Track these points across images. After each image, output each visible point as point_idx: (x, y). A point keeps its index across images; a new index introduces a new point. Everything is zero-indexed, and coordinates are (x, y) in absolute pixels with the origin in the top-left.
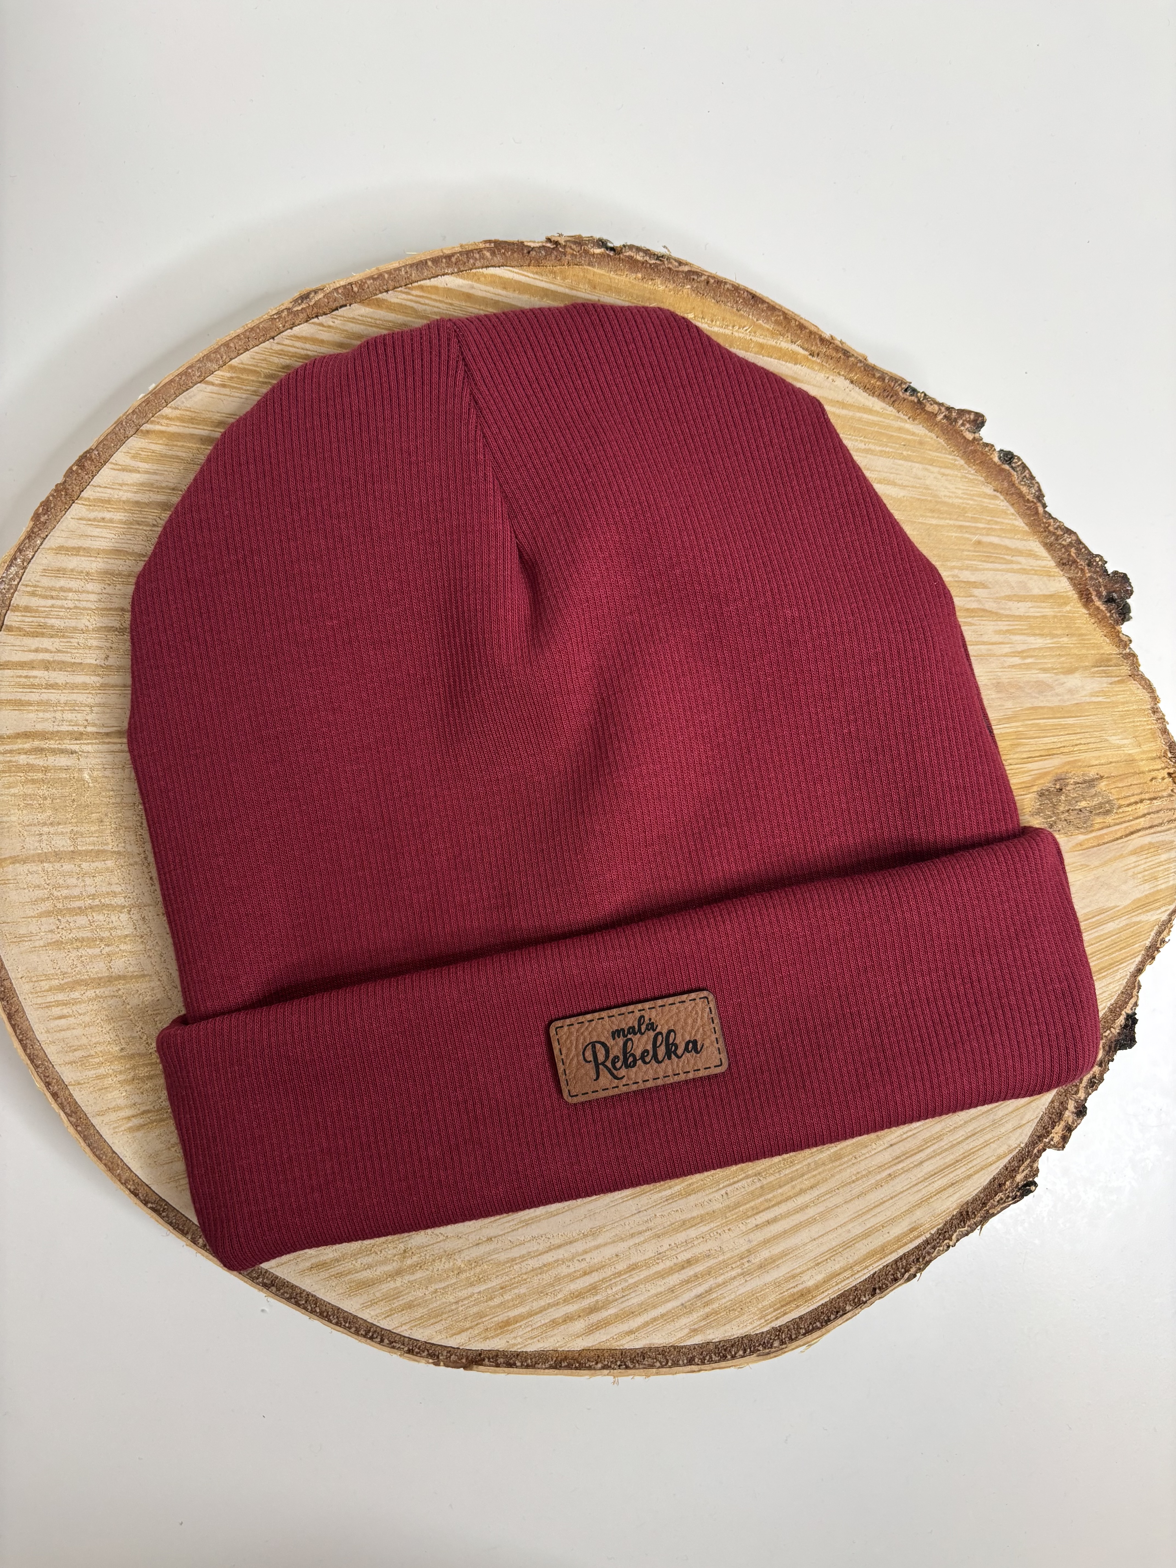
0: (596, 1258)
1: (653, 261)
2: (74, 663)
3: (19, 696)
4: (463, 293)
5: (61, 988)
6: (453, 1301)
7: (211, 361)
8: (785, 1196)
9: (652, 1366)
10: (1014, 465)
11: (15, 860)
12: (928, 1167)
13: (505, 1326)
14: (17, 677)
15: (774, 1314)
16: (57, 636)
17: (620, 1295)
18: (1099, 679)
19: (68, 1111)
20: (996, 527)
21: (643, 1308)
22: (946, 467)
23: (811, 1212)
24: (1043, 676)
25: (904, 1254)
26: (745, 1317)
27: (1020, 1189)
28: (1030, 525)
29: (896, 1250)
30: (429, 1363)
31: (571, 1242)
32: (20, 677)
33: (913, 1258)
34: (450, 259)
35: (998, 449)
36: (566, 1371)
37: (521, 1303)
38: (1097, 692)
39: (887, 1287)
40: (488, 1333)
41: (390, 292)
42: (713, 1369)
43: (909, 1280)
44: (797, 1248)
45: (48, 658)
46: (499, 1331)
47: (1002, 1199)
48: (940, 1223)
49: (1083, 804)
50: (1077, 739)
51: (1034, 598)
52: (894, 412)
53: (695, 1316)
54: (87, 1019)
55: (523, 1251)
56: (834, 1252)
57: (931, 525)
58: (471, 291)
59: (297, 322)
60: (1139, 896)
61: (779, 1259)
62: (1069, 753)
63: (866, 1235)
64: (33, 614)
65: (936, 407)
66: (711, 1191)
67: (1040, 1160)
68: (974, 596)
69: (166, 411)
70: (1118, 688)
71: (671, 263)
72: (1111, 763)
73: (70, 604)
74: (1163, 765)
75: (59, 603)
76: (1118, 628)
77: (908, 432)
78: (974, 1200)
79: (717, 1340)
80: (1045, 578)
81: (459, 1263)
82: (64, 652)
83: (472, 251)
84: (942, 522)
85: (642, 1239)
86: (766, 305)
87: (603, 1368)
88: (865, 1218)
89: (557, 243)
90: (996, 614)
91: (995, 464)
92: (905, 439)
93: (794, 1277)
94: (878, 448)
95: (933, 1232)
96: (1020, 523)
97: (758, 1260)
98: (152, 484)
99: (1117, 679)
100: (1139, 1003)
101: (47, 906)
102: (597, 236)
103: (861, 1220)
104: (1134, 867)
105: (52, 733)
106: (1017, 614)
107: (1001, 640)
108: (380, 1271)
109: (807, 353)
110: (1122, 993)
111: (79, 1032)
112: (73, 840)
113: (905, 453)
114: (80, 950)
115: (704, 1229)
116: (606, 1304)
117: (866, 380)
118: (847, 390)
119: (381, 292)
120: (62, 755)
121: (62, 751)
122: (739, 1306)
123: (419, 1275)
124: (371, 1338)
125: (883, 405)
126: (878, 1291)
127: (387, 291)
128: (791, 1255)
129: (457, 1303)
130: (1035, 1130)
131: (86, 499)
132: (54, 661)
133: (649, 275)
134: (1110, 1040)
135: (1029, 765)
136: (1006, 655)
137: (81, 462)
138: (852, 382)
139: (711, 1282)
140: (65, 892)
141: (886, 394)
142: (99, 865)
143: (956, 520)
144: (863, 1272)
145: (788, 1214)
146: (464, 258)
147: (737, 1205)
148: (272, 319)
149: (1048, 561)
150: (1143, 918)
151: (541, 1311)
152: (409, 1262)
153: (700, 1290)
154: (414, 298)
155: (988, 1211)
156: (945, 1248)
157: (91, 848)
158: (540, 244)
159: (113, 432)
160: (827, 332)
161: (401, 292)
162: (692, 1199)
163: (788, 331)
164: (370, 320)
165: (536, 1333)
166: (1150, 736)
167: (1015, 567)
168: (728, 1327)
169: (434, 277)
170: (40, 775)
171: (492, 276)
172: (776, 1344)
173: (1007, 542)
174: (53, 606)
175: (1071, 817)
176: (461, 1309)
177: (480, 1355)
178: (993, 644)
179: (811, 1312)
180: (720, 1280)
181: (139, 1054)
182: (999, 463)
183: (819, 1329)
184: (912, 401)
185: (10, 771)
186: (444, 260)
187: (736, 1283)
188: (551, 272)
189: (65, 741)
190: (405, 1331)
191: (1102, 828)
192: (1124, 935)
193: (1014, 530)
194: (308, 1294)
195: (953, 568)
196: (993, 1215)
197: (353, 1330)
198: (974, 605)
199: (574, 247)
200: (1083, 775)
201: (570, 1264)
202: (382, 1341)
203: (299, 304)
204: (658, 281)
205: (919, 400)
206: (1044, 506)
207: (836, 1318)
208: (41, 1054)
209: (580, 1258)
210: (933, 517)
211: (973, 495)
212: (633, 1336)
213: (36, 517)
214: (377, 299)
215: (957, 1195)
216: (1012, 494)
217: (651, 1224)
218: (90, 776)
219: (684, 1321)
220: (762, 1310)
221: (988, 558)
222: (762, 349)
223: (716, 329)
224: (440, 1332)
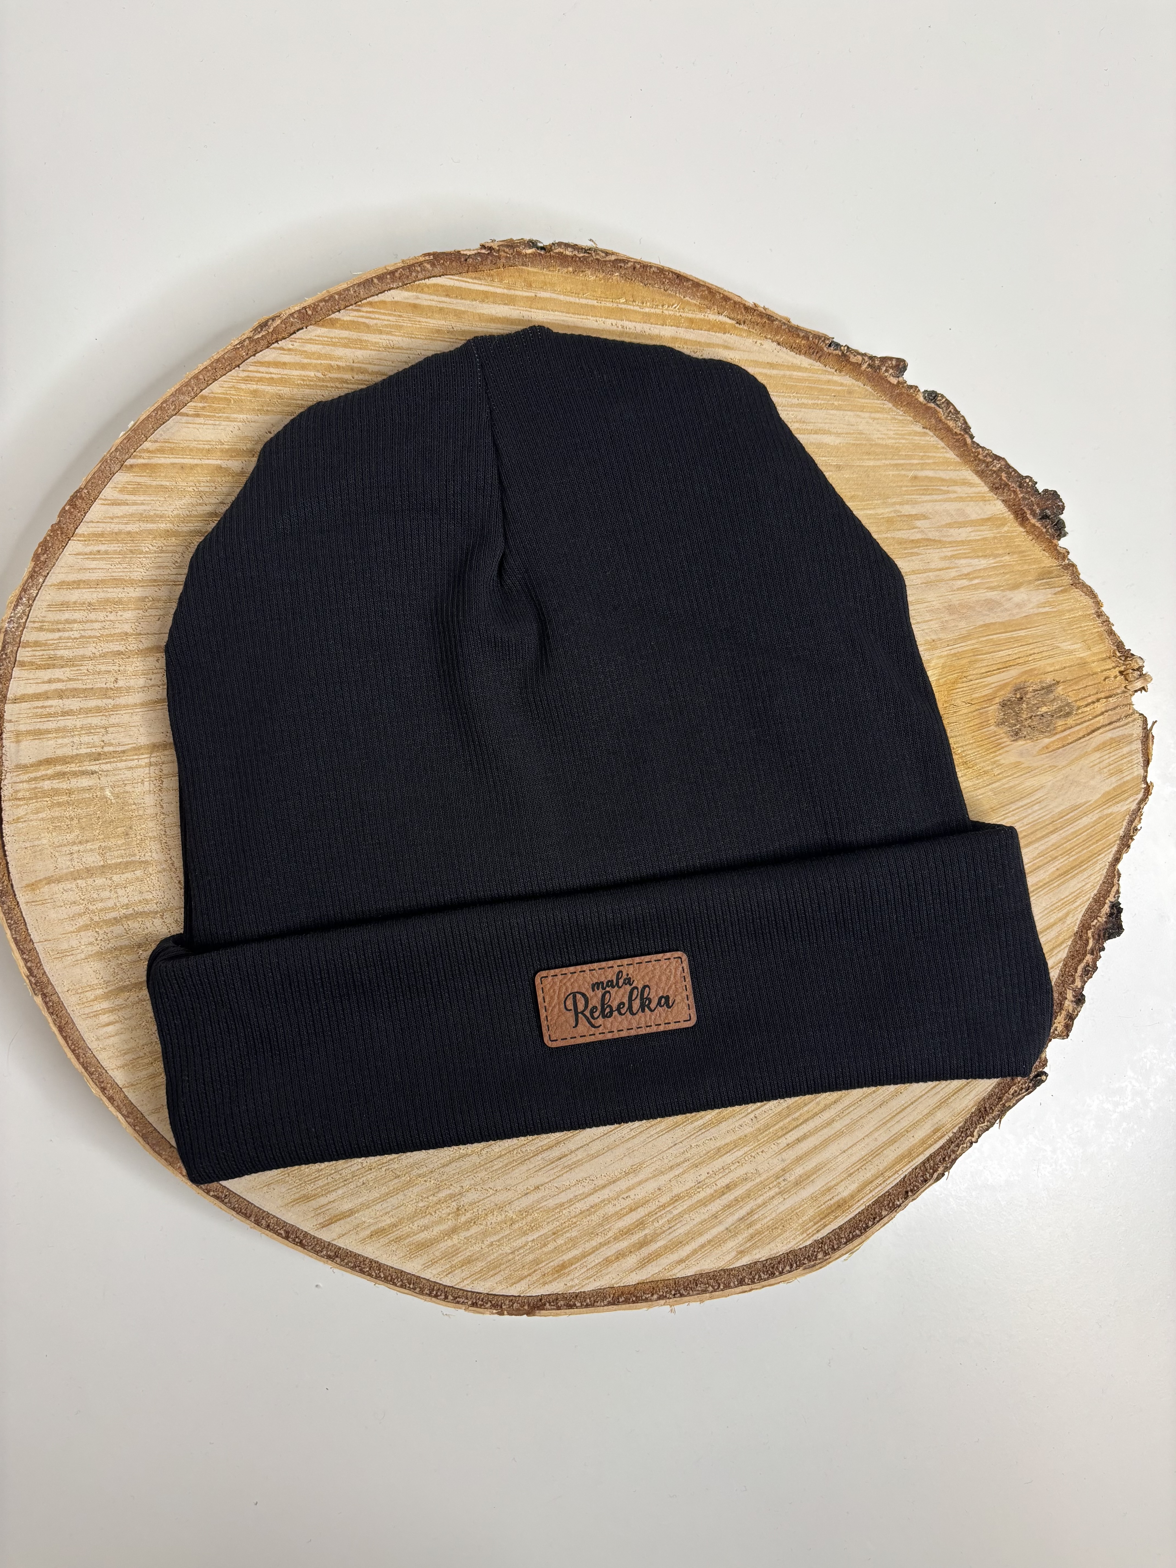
0: (639, 1193)
1: (582, 255)
2: (86, 689)
3: (37, 726)
4: (410, 304)
5: (106, 997)
6: (509, 1251)
7: (183, 394)
8: (811, 1114)
9: (705, 1291)
10: (938, 403)
11: (49, 881)
13: (561, 1269)
14: (34, 708)
15: (815, 1227)
16: (67, 665)
17: (667, 1227)
18: (1044, 591)
19: (125, 1112)
20: (930, 461)
21: (691, 1236)
22: (875, 412)
23: (838, 1126)
24: (991, 594)
25: (931, 1155)
26: (787, 1234)
27: (1031, 1080)
28: (960, 456)
29: (922, 1152)
30: (493, 1314)
31: (614, 1182)
32: (37, 707)
33: (938, 1158)
34: (394, 275)
35: (922, 390)
36: (624, 1306)
37: (574, 1246)
38: (1042, 603)
39: (918, 1189)
40: (546, 1279)
41: (342, 311)
42: (763, 1287)
43: (938, 1179)
44: (829, 1161)
45: (61, 687)
46: (556, 1275)
47: (1016, 1091)
48: (960, 1121)
49: (1044, 709)
50: (1031, 649)
51: (973, 523)
52: (822, 366)
53: (740, 1238)
54: (133, 1023)
55: (570, 1195)
56: (865, 1161)
57: (868, 466)
58: (417, 302)
59: (259, 349)
60: (1107, 789)
61: (813, 1174)
62: (1025, 663)
63: (893, 1141)
64: (43, 648)
65: (860, 358)
66: (741, 1116)
67: (1047, 1050)
68: (917, 528)
69: (147, 445)
70: (1061, 597)
71: (598, 254)
72: (1065, 668)
73: (76, 634)
74: (1114, 664)
75: (66, 634)
76: (1055, 541)
77: (835, 383)
79: (764, 1259)
80: (981, 503)
81: (510, 1214)
82: (75, 680)
83: (413, 265)
84: (878, 463)
85: (681, 1170)
86: (691, 282)
87: (659, 1298)
88: (889, 1125)
89: (490, 248)
90: (940, 541)
91: (921, 403)
92: (834, 391)
93: (829, 1189)
94: (810, 402)
95: (955, 1131)
96: (951, 455)
97: (793, 1177)
98: (141, 514)
99: (1060, 589)
100: (1121, 890)
101: (85, 920)
102: (527, 238)
103: (885, 1128)
104: (1100, 763)
105: (72, 757)
106: (960, 539)
107: (947, 566)
108: (436, 1230)
109: (734, 322)
110: (1104, 882)
111: (127, 1036)
112: (102, 855)
113: (836, 403)
114: (120, 958)
115: (738, 1153)
116: (654, 1237)
117: (791, 340)
118: (775, 351)
119: (334, 313)
120: (84, 776)
121: (84, 773)
122: (780, 1224)
123: (474, 1230)
124: (436, 1296)
125: (811, 361)
126: (910, 1194)
127: (339, 311)
128: (824, 1169)
129: (513, 1253)
131: (80, 536)
132: (66, 690)
133: (580, 267)
134: (1098, 929)
135: (989, 679)
136: (954, 579)
137: (72, 502)
138: (779, 344)
139: (751, 1204)
140: (100, 905)
141: (811, 351)
142: (129, 875)
143: (891, 459)
144: (894, 1177)
145: (816, 1130)
146: (407, 272)
147: (767, 1127)
148: (235, 349)
149: (982, 487)
150: (1114, 809)
151: (593, 1252)
152: (463, 1219)
153: (742, 1212)
154: (364, 314)
155: (1004, 1105)
156: (969, 1145)
157: (119, 861)
158: (476, 252)
159: (99, 470)
160: (750, 300)
161: (352, 310)
163: (713, 304)
164: (326, 339)
165: (591, 1272)
166: (1097, 638)
167: (952, 496)
168: (772, 1245)
169: (381, 293)
170: (65, 798)
171: (435, 285)
172: (820, 1256)
173: (942, 474)
174: (60, 638)
175: (1034, 723)
176: (517, 1258)
177: (541, 1300)
178: (940, 570)
179: (849, 1221)
180: (760, 1201)
182: (925, 402)
183: (859, 1236)
184: (836, 355)
185: (36, 797)
186: (388, 276)
187: (775, 1202)
188: (488, 275)
189: (85, 763)
190: (467, 1286)
191: (1065, 730)
192: (1099, 827)
193: (947, 462)
194: (371, 1261)
195: (894, 504)
196: (1010, 1108)
197: (418, 1290)
198: (919, 536)
199: (507, 250)
200: (1040, 682)
201: (616, 1202)
202: (446, 1298)
203: (259, 333)
204: (589, 272)
205: (843, 353)
206: (972, 437)
207: (874, 1224)
208: (94, 1061)
209: (625, 1196)
210: (870, 459)
211: (904, 434)
212: (684, 1265)
213: (36, 557)
214: (330, 319)
215: (974, 1093)
216: (940, 429)
218: (112, 793)
219: (731, 1244)
220: (803, 1225)
221: (925, 491)
222: (692, 324)
223: (647, 310)
224: (501, 1283)
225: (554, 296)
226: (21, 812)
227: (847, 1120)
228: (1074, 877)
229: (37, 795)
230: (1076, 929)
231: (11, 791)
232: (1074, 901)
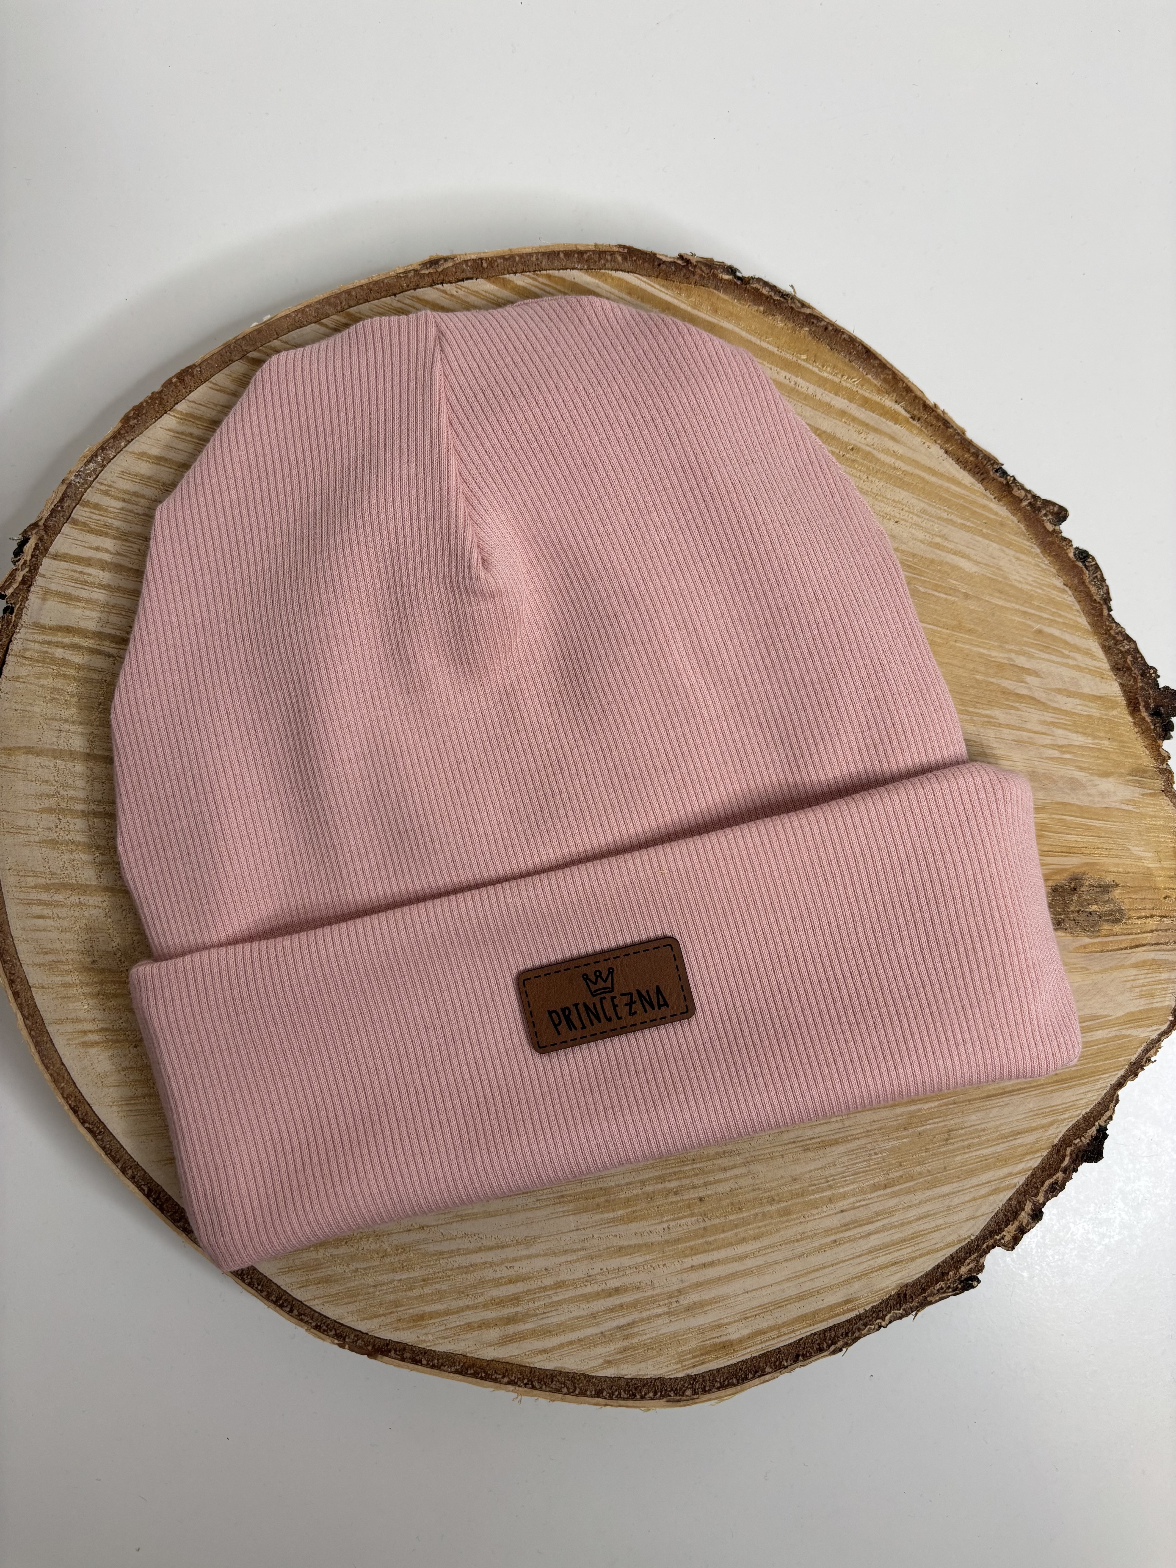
0: (525, 1267)
1: (778, 298)
3: (70, 590)
5: (47, 888)
6: (372, 1283)
7: (330, 305)
8: (725, 1242)
9: (558, 1391)
10: (1087, 564)
11: (29, 750)
12: (874, 1241)
13: (419, 1319)
14: (72, 570)
15: (693, 1361)
17: (541, 1311)
18: (1132, 788)
19: (26, 1012)
20: (1060, 620)
21: (562, 1328)
22: (1022, 552)
23: (749, 1263)
24: (1078, 775)
25: (835, 1326)
26: (661, 1359)
27: (962, 1282)
28: (1093, 625)
29: (827, 1320)
31: (503, 1247)
32: (75, 571)
33: (842, 1331)
34: (582, 255)
35: (1075, 546)
36: (470, 1379)
37: (440, 1299)
38: (1127, 800)
39: (811, 1356)
40: (400, 1324)
41: (518, 275)
42: (620, 1406)
43: (834, 1352)
44: (728, 1297)
45: (107, 559)
46: (412, 1324)
47: (942, 1289)
48: (876, 1300)
49: (1094, 908)
50: (1100, 843)
51: (1083, 696)
52: (982, 489)
53: (612, 1347)
54: (66, 924)
55: (453, 1246)
56: (765, 1309)
57: (996, 605)
59: (422, 285)
60: (1133, 1009)
61: (707, 1305)
62: (1091, 855)
63: (800, 1298)
64: (101, 513)
65: (1023, 493)
67: (988, 1256)
68: (1025, 682)
69: (276, 343)
70: (1148, 800)
71: (794, 303)
72: (1128, 872)
75: (130, 507)
76: (1159, 742)
77: (990, 510)
78: (915, 1283)
79: (630, 1376)
80: (1098, 679)
81: (386, 1246)
83: (605, 252)
84: (1008, 605)
85: (575, 1258)
86: (879, 362)
87: (509, 1383)
88: (802, 1280)
89: (688, 262)
90: (1044, 704)
91: (1070, 559)
92: (987, 517)
93: (719, 1326)
94: (959, 521)
95: (867, 1308)
96: (1083, 621)
97: (686, 1302)
99: (1149, 791)
100: (1113, 1116)
101: (52, 803)
102: (728, 263)
103: (797, 1282)
104: (1133, 980)
106: (1064, 708)
107: (1044, 731)
109: (908, 416)
110: (1099, 1103)
111: (54, 935)
112: (92, 742)
113: (985, 531)
114: (74, 854)
115: (639, 1259)
116: (525, 1317)
117: (960, 453)
118: (941, 459)
119: (509, 273)
122: (658, 1346)
123: (343, 1250)
124: (281, 1306)
125: (972, 480)
126: (801, 1358)
127: (515, 273)
128: (721, 1304)
129: (375, 1286)
130: (988, 1225)
131: (178, 412)
132: (112, 563)
133: (771, 310)
134: (1078, 1148)
135: (1048, 859)
136: (1045, 746)
137: (181, 375)
138: (946, 452)
139: (635, 1316)
140: (72, 793)
141: (977, 470)
143: (1022, 605)
144: (790, 1336)
145: (726, 1261)
146: (596, 257)
147: (677, 1241)
148: (398, 276)
149: (1103, 663)
150: (1134, 1032)
151: (458, 1312)
153: (623, 1321)
155: (925, 1298)
156: (877, 1327)
158: (672, 259)
159: (219, 352)
160: (932, 398)
161: (528, 276)
162: (634, 1227)
163: (894, 391)
165: (449, 1333)
167: (1071, 662)
168: (643, 1365)
169: (563, 269)
171: (620, 279)
172: (688, 1392)
173: (1067, 637)
174: (123, 509)
175: (1080, 918)
176: (378, 1293)
177: (387, 1345)
178: (1035, 732)
179: (730, 1366)
180: (645, 1314)
181: (110, 970)
182: (1074, 559)
183: (734, 1385)
184: (1000, 483)
185: (44, 662)
186: (576, 255)
187: (660, 1321)
188: (677, 288)
190: (317, 1306)
191: (1109, 936)
192: (1111, 1045)
193: (1076, 627)
195: (1011, 651)
196: (931, 1303)
198: (1024, 692)
199: (704, 268)
200: (1099, 879)
201: (497, 1268)
202: (291, 1311)
203: (427, 268)
204: (779, 317)
205: (1007, 483)
206: (1110, 609)
207: (753, 1378)
208: (12, 950)
209: (509, 1265)
210: (1000, 598)
211: (1043, 585)
212: (545, 1356)
213: (126, 419)
214: (503, 278)
215: (898, 1275)
216: (1081, 591)
217: (587, 1244)
219: (601, 1350)
220: (681, 1355)
221: (1046, 649)
222: (866, 403)
223: (825, 375)
224: (352, 1313)
225: (737, 330)
226: (23, 671)
227: (760, 1261)
228: (1071, 1087)
229: (45, 659)
230: (1056, 1141)
231: (20, 646)
232: (1063, 1113)
